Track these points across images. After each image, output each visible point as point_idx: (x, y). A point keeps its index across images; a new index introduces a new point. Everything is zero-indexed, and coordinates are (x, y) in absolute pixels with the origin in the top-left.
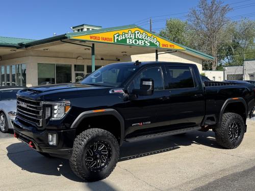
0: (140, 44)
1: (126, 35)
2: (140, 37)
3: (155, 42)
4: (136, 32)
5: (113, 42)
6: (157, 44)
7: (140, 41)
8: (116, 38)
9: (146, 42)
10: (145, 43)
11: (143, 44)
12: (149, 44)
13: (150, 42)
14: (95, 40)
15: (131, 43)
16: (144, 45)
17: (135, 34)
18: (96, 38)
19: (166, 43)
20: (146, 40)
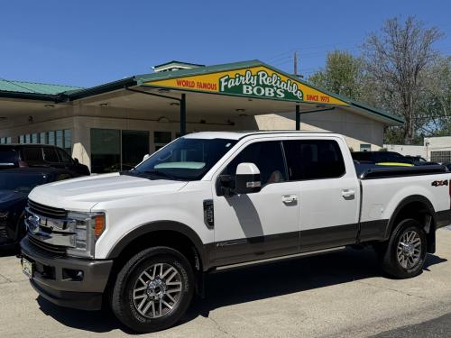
0: (267, 94)
1: (242, 78)
2: (267, 83)
3: (294, 92)
4: (260, 74)
5: (217, 91)
6: (299, 94)
7: (267, 89)
8: (223, 84)
9: (278, 91)
10: (275, 92)
11: (273, 95)
12: (283, 95)
13: (286, 92)
14: (186, 88)
15: (251, 92)
16: (275, 96)
17: (258, 76)
18: (187, 83)
19: (314, 93)
20: (278, 88)
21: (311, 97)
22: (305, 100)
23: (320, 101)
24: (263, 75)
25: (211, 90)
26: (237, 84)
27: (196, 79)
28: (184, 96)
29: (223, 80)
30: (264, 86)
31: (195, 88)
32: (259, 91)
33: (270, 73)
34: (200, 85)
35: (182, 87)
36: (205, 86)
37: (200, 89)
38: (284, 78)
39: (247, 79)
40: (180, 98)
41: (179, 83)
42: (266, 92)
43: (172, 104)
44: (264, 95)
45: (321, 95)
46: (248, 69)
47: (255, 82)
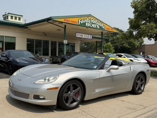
0: (94, 27)
1: (86, 20)
2: (94, 22)
3: (102, 26)
4: (92, 19)
5: (78, 24)
6: (104, 27)
9: (97, 26)
10: (96, 26)
12: (99, 27)
14: (67, 22)
17: (91, 20)
18: (67, 20)
19: (109, 27)
20: (97, 25)
21: (108, 29)
22: (106, 29)
23: (110, 30)
25: (75, 24)
26: (84, 22)
27: (71, 19)
28: (65, 26)
31: (70, 23)
32: (91, 25)
33: (95, 19)
34: (72, 21)
35: (66, 22)
36: (74, 22)
37: (72, 23)
38: (99, 21)
39: (87, 20)
40: (64, 27)
41: (65, 20)
42: (93, 26)
43: (58, 30)
45: (110, 28)
46: (88, 17)
47: (90, 22)
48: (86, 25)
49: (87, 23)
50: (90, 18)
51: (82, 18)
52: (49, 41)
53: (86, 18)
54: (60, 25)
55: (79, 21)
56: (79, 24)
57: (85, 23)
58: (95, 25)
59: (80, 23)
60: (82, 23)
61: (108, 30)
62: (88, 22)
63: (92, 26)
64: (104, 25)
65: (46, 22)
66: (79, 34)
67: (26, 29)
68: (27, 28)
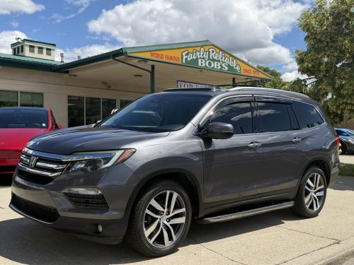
0: (215, 67)
2: (215, 58)
3: (234, 66)
4: (211, 50)
6: (238, 68)
7: (216, 63)
8: (184, 57)
9: (223, 65)
10: (221, 66)
11: (219, 68)
12: (227, 68)
13: (229, 66)
14: (157, 59)
15: (204, 65)
16: (221, 69)
17: (209, 52)
18: (158, 56)
19: (248, 68)
20: (223, 62)
21: (246, 71)
22: (242, 73)
23: (252, 75)
24: (213, 52)
25: (175, 62)
26: (195, 58)
27: (164, 53)
28: (153, 67)
29: (184, 54)
30: (214, 60)
31: (164, 60)
32: (210, 64)
33: (218, 51)
34: (167, 57)
35: (154, 58)
36: (171, 58)
37: (168, 61)
38: (227, 55)
39: (202, 54)
40: (150, 69)
41: (152, 55)
42: (215, 65)
43: (136, 76)
44: (214, 67)
45: (253, 69)
46: (202, 46)
47: (207, 57)
48: (200, 65)
49: (200, 60)
50: (206, 48)
51: (190, 50)
52: (115, 100)
53: (198, 49)
54: (142, 65)
55: (182, 56)
56: (184, 62)
57: (197, 59)
58: (219, 64)
59: (186, 59)
60: (189, 59)
61: (247, 74)
62: (204, 58)
63: (212, 66)
64: (239, 62)
65: (111, 60)
66: (184, 83)
67: (66, 75)
68: (67, 72)
